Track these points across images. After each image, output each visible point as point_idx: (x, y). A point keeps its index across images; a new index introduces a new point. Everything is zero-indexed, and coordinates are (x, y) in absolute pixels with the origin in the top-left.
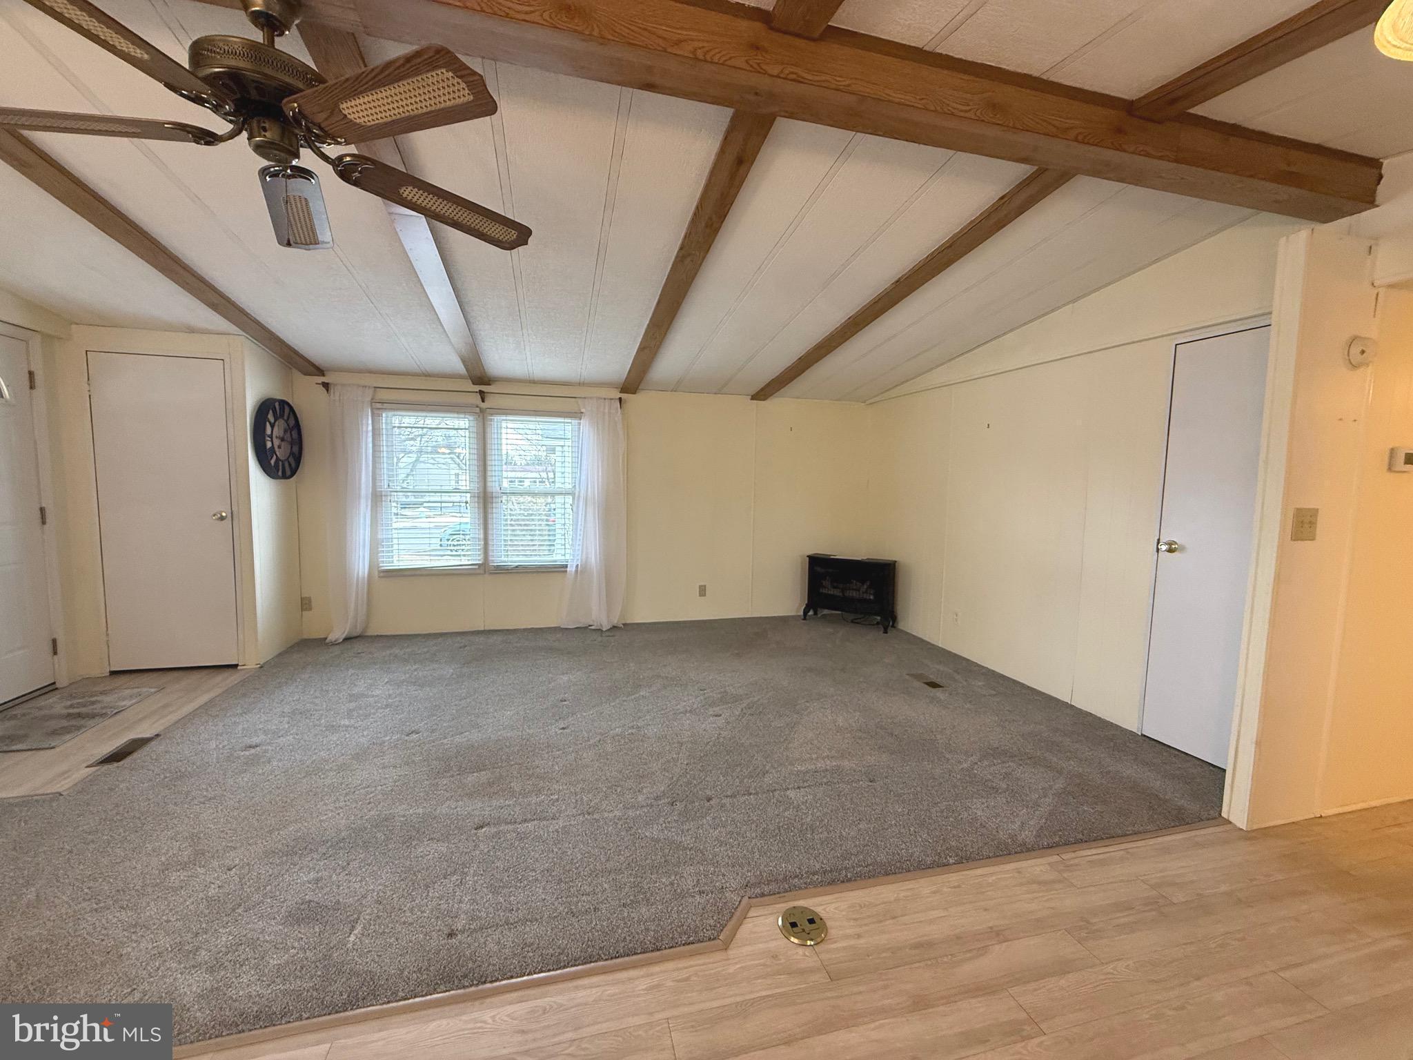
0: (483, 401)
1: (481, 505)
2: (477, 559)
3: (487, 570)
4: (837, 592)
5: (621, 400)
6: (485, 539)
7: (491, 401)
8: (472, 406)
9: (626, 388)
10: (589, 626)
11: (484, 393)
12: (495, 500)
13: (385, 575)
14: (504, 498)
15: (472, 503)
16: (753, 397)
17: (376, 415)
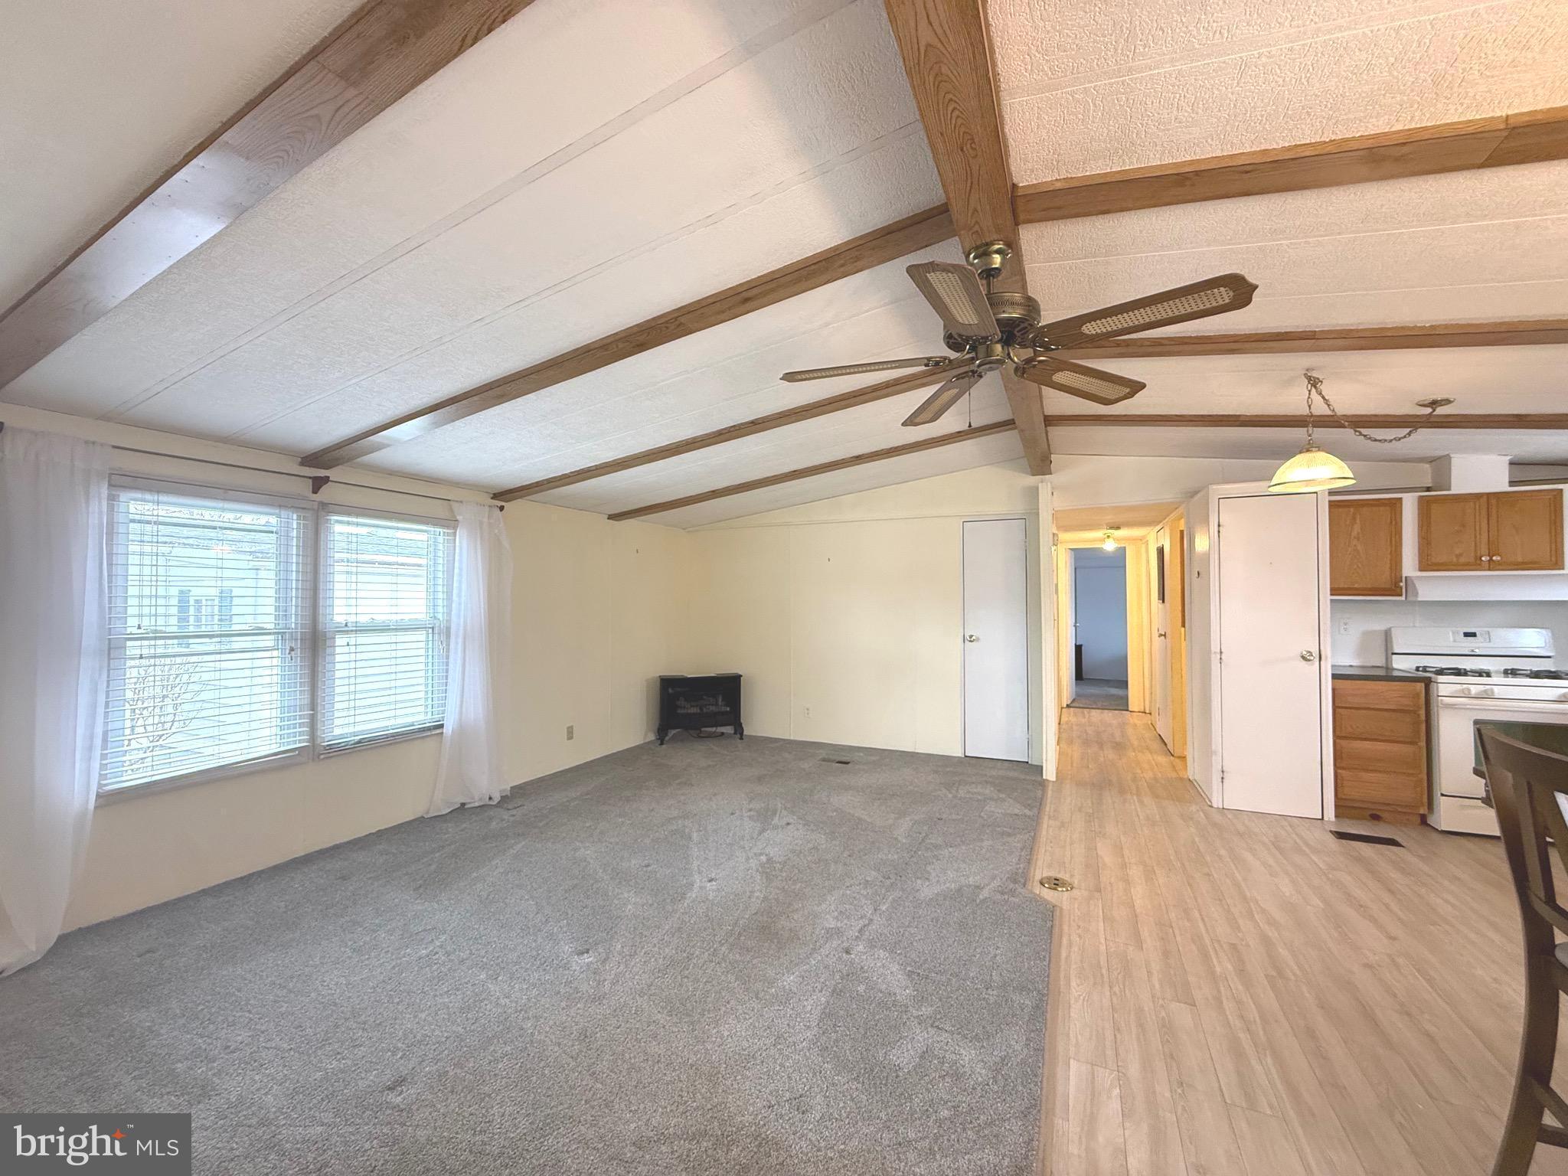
0: (316, 491)
1: (308, 651)
2: (300, 741)
3: (316, 754)
4: (691, 710)
5: (502, 508)
6: (313, 706)
7: (326, 493)
8: (304, 498)
9: (504, 496)
10: (463, 805)
11: (326, 480)
12: (328, 643)
13: (112, 800)
14: (340, 640)
15: (292, 649)
16: (611, 517)
17: (112, 498)
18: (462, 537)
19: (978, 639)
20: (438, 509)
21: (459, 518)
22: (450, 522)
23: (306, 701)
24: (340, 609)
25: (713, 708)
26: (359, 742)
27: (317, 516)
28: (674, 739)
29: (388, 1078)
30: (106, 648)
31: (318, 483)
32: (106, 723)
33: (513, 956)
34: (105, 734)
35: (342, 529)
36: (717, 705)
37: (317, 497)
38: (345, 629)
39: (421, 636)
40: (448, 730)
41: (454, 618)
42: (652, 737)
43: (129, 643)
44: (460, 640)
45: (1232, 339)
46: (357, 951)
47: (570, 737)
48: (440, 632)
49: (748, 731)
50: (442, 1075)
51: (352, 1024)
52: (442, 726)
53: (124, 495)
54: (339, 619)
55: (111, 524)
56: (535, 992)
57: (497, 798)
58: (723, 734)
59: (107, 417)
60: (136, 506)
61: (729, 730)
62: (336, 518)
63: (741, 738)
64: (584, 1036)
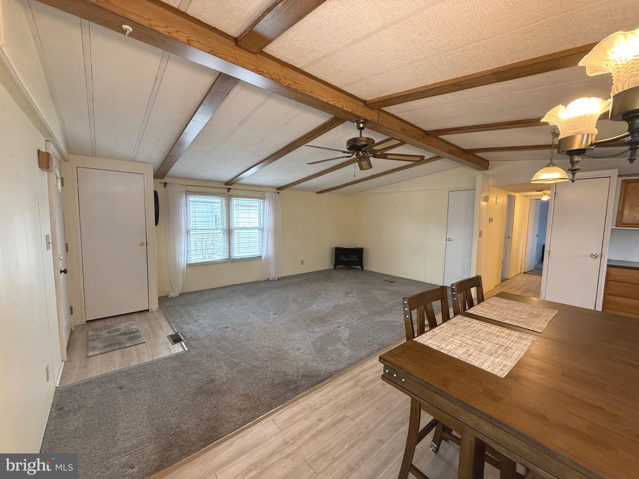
0: (228, 192)
1: (228, 234)
2: (227, 257)
3: (230, 261)
4: (346, 259)
5: (278, 193)
6: (229, 248)
7: (231, 192)
8: (226, 194)
9: (280, 188)
10: (268, 279)
11: (230, 189)
12: (233, 232)
13: (189, 266)
14: (235, 231)
15: (224, 233)
16: (317, 193)
17: (186, 197)
18: (267, 203)
19: (452, 240)
20: (260, 194)
21: (266, 196)
22: (263, 198)
23: (228, 247)
24: (235, 223)
25: (352, 259)
26: (241, 258)
27: (229, 198)
28: (339, 268)
29: (225, 326)
30: (186, 231)
31: (229, 189)
32: (187, 248)
33: (259, 312)
34: (187, 251)
35: (235, 201)
36: (353, 258)
37: (229, 193)
38: (236, 229)
39: (257, 231)
40: (263, 258)
41: (265, 226)
42: (333, 267)
43: (191, 231)
44: (266, 232)
45: (498, 125)
46: (230, 305)
47: (302, 263)
48: (262, 230)
49: (364, 268)
50: (234, 328)
51: (223, 317)
52: (261, 257)
53: (189, 197)
54: (235, 226)
55: (186, 203)
56: (259, 319)
57: (277, 279)
58: (357, 268)
59: (185, 178)
60: (191, 198)
61: (359, 267)
62: (234, 199)
63: (362, 271)
64: (264, 329)
